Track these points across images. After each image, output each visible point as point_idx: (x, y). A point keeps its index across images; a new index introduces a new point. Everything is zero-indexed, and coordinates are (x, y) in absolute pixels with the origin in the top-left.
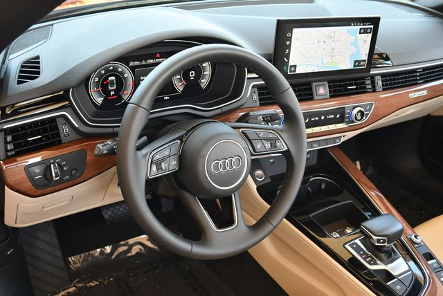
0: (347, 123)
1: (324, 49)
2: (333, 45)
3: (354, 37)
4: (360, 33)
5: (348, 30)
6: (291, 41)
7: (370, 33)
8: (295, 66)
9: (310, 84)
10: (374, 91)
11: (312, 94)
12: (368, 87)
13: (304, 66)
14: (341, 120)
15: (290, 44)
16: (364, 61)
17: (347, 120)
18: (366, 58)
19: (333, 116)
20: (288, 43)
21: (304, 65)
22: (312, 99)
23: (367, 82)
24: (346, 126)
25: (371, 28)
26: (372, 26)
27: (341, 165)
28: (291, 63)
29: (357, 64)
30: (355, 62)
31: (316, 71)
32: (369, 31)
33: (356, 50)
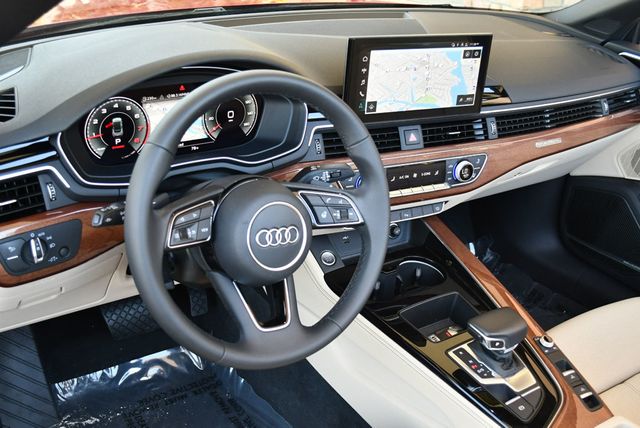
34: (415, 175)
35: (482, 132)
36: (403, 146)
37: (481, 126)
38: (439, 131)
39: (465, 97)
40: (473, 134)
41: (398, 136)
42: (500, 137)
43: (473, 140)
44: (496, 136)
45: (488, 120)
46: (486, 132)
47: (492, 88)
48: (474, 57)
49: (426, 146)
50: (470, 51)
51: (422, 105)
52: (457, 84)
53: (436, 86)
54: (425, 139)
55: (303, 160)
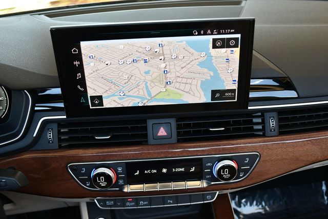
1: (147, 73)
2: (163, 65)
3: (203, 54)
4: (214, 47)
5: (187, 42)
6: (81, 60)
7: (236, 46)
8: (100, 98)
11: (146, 136)
12: (256, 127)
13: (116, 98)
14: (198, 176)
15: (81, 65)
16: (233, 91)
17: (208, 177)
18: (235, 87)
19: (183, 170)
20: (77, 63)
21: (114, 95)
22: (146, 143)
23: (255, 120)
24: (205, 185)
25: (236, 39)
26: (239, 36)
28: (91, 93)
29: (218, 95)
30: (214, 93)
31: (140, 105)
32: (232, 43)
33: (212, 74)
34: (164, 171)
35: (261, 127)
36: (151, 140)
37: (260, 120)
39: (223, 92)
40: (252, 128)
41: (145, 128)
42: (281, 133)
44: (276, 133)
45: (267, 115)
46: (264, 127)
47: (275, 79)
48: (229, 46)
50: (223, 40)
51: (162, 100)
52: (209, 78)
53: (179, 80)
55: (34, 148)
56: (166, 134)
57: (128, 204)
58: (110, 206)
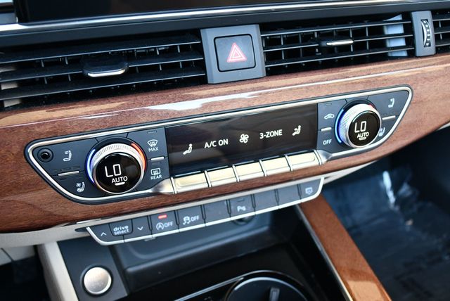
0: (328, 150)
9: (196, 34)
10: (412, 54)
11: (201, 66)
14: (308, 143)
17: (326, 142)
19: (279, 133)
22: (203, 81)
27: (320, 247)
34: (244, 139)
35: (402, 43)
36: (213, 73)
37: (400, 30)
38: (307, 38)
40: (382, 45)
41: (199, 50)
42: (439, 51)
43: (383, 58)
44: (432, 50)
45: (416, 17)
46: (410, 42)
49: (271, 73)
54: (270, 57)
56: (244, 58)
57: (159, 226)
58: (123, 236)
